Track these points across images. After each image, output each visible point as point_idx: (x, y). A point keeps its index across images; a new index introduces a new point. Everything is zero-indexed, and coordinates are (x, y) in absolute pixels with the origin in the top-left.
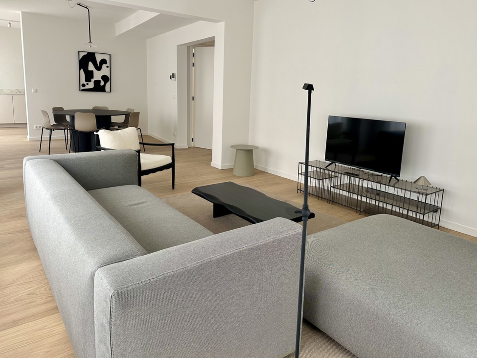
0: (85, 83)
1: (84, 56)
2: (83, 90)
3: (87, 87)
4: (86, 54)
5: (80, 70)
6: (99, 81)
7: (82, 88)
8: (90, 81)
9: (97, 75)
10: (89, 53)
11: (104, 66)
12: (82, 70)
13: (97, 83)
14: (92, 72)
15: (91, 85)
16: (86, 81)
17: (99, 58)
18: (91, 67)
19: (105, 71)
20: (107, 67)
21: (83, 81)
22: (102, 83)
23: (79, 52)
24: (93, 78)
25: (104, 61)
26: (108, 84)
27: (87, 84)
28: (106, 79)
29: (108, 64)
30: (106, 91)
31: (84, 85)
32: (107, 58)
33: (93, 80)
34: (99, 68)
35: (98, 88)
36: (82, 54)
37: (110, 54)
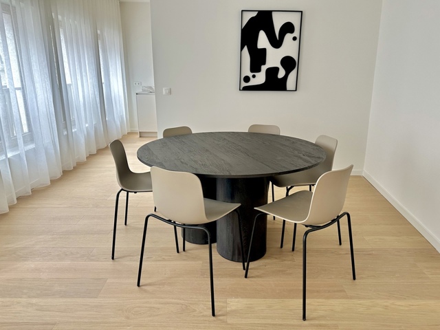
0: (250, 75)
1: (252, 19)
2: (246, 89)
3: (253, 82)
4: (254, 14)
5: (242, 48)
6: (276, 69)
7: (244, 84)
8: (259, 70)
9: (274, 58)
10: (261, 13)
11: (288, 37)
12: (246, 48)
13: (272, 72)
14: (264, 50)
15: (260, 78)
16: (252, 71)
17: (278, 22)
18: (263, 41)
19: (289, 47)
20: (295, 39)
21: (247, 72)
22: (281, 74)
24: (264, 64)
25: (288, 28)
26: (292, 75)
27: (254, 76)
28: (289, 63)
29: (296, 34)
30: (288, 88)
31: (247, 79)
32: (294, 19)
33: (264, 68)
34: (276, 43)
35: (274, 83)
36: (248, 17)
37: (302, 12)
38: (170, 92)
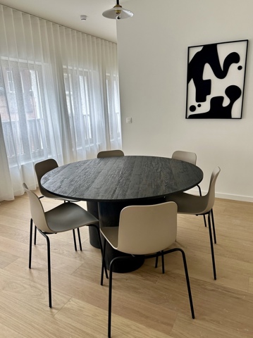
0: (196, 104)
1: (198, 54)
2: (192, 117)
3: (198, 111)
4: (200, 49)
5: (188, 81)
6: (221, 99)
7: (190, 113)
8: (204, 100)
9: (219, 88)
10: (206, 47)
11: (234, 67)
12: (192, 81)
13: (217, 101)
14: (209, 82)
15: (205, 107)
16: (197, 101)
17: (223, 53)
18: (208, 73)
19: (234, 76)
20: (240, 68)
21: (193, 102)
22: (226, 102)
23: (189, 48)
24: (209, 93)
25: (234, 58)
26: (237, 105)
27: (199, 106)
28: (234, 92)
29: (242, 63)
30: (233, 116)
31: (193, 108)
32: (240, 49)
33: (209, 98)
34: (221, 74)
35: (219, 111)
36: (194, 52)
37: (247, 40)
38: (131, 121)
